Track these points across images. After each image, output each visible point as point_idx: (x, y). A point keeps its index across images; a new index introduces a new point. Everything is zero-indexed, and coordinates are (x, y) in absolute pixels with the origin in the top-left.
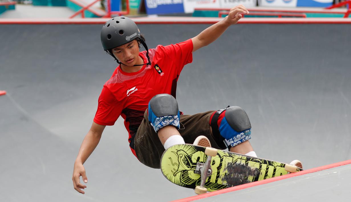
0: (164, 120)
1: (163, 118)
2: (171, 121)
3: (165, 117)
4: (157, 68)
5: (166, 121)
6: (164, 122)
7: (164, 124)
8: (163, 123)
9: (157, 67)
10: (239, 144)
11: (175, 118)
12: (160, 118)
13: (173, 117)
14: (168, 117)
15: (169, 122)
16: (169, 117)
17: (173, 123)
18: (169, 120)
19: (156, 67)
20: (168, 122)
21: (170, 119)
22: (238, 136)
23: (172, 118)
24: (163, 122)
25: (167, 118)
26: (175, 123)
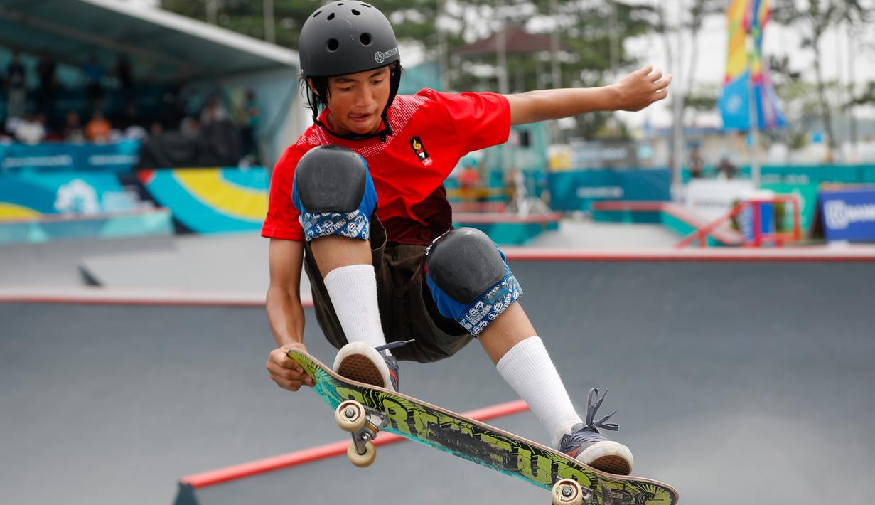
0: (321, 221)
1: (318, 216)
2: (338, 225)
3: (324, 215)
4: (417, 146)
5: (325, 225)
6: (321, 226)
7: (321, 231)
8: (320, 229)
9: (417, 143)
10: (485, 328)
11: (349, 218)
12: (312, 215)
13: (344, 217)
14: (330, 216)
15: (334, 228)
16: (334, 215)
17: (342, 232)
18: (334, 223)
19: (415, 141)
20: (329, 227)
21: (335, 220)
22: (472, 311)
23: (340, 219)
24: (318, 227)
25: (329, 218)
26: (349, 229)
